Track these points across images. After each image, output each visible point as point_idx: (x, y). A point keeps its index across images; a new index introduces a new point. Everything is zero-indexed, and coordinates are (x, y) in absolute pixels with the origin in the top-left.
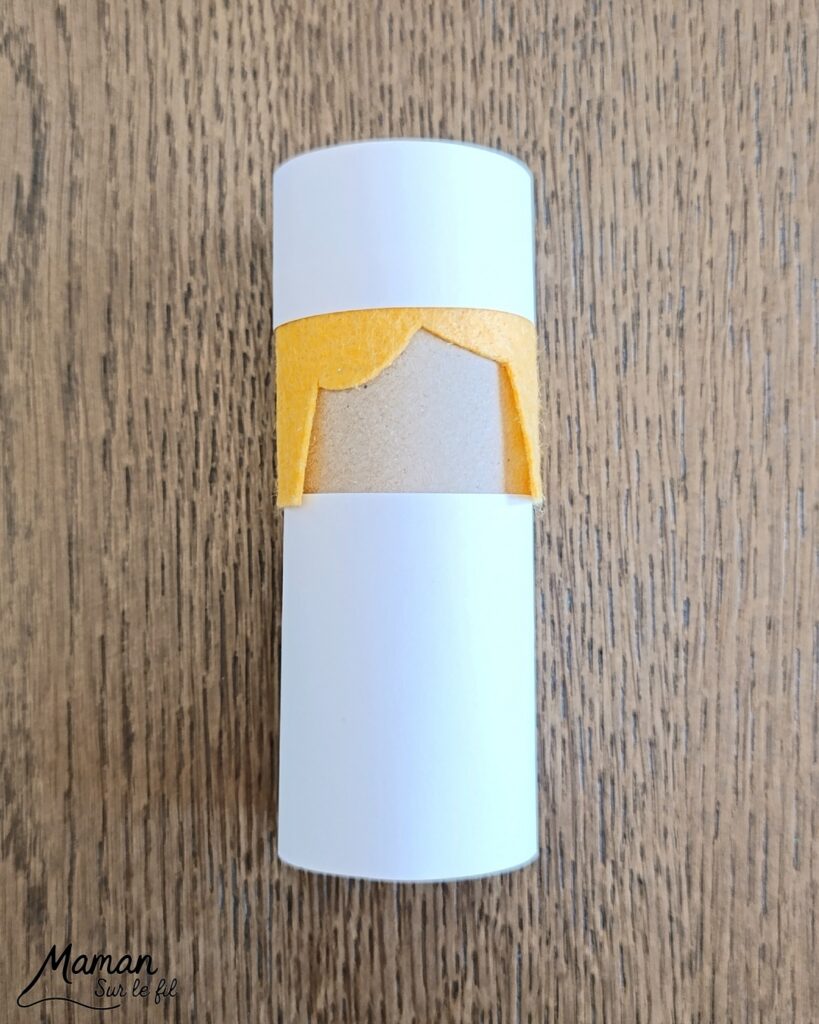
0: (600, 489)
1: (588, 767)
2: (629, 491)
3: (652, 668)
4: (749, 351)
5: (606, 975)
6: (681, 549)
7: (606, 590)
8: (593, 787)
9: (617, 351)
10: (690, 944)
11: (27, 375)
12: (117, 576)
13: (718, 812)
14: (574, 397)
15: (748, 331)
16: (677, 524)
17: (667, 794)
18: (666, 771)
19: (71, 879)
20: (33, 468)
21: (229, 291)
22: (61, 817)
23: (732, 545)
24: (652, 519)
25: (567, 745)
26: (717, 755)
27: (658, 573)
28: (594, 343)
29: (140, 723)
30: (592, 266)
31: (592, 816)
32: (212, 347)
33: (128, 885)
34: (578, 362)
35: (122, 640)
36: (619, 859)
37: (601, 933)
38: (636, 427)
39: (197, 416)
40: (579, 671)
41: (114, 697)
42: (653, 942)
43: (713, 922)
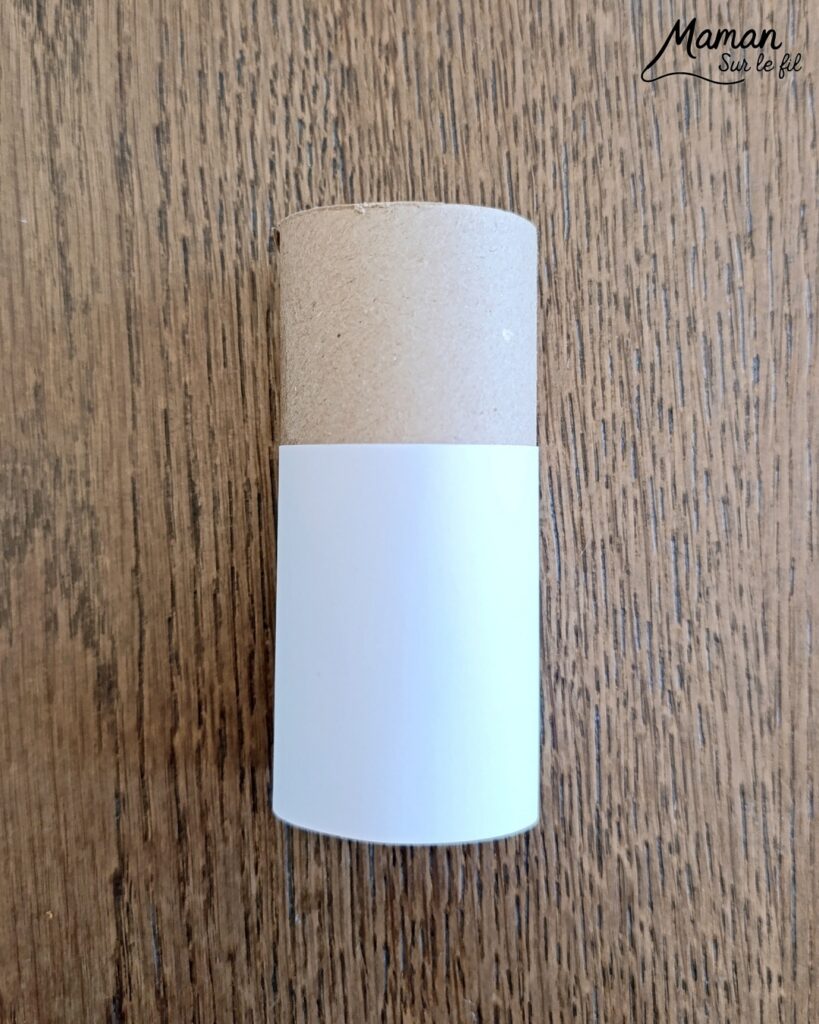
0: (666, 247)
1: (661, 527)
2: (695, 248)
3: (723, 426)
4: (812, 104)
5: (685, 735)
6: (750, 306)
7: (675, 348)
8: (666, 546)
9: (679, 108)
10: (768, 702)
11: (79, 149)
12: (178, 349)
13: (793, 568)
14: (637, 155)
15: (811, 85)
16: (745, 279)
17: (741, 552)
18: (740, 530)
19: (140, 656)
20: (88, 242)
21: (282, 56)
22: (129, 594)
23: (800, 300)
24: (719, 276)
25: (639, 506)
26: (791, 512)
27: (726, 330)
28: (655, 101)
29: (207, 496)
30: (651, 22)
31: (666, 576)
32: (267, 114)
33: (199, 659)
34: (640, 119)
35: (185, 414)
36: (695, 619)
37: (679, 693)
38: (700, 184)
39: (255, 183)
40: (650, 430)
41: (179, 471)
42: (732, 701)
43: (792, 679)
